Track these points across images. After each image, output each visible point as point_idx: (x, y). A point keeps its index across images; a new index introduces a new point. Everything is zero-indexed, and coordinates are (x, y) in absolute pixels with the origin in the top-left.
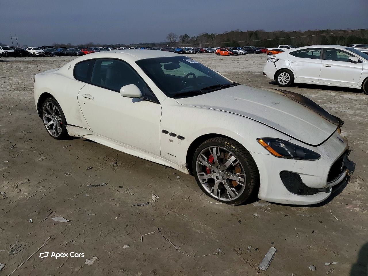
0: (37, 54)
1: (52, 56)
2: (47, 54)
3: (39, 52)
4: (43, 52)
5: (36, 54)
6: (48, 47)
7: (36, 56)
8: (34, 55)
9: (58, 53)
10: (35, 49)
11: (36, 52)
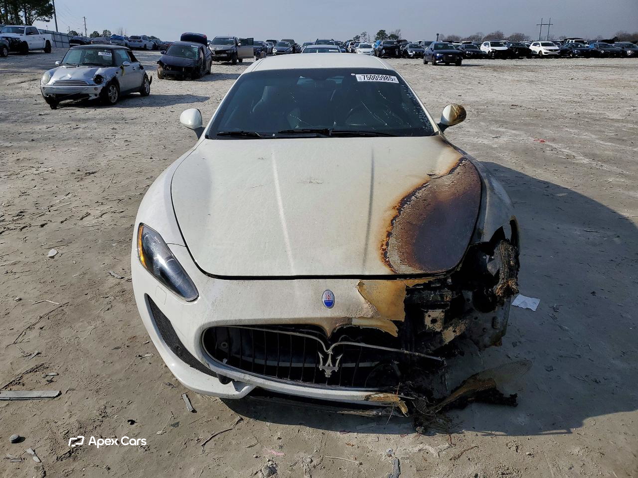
0: (545, 53)
1: (573, 57)
2: (564, 54)
3: (550, 50)
4: (556, 50)
5: (543, 54)
6: (574, 41)
7: (543, 57)
8: (540, 56)
9: (587, 51)
10: (543, 45)
11: (544, 50)
